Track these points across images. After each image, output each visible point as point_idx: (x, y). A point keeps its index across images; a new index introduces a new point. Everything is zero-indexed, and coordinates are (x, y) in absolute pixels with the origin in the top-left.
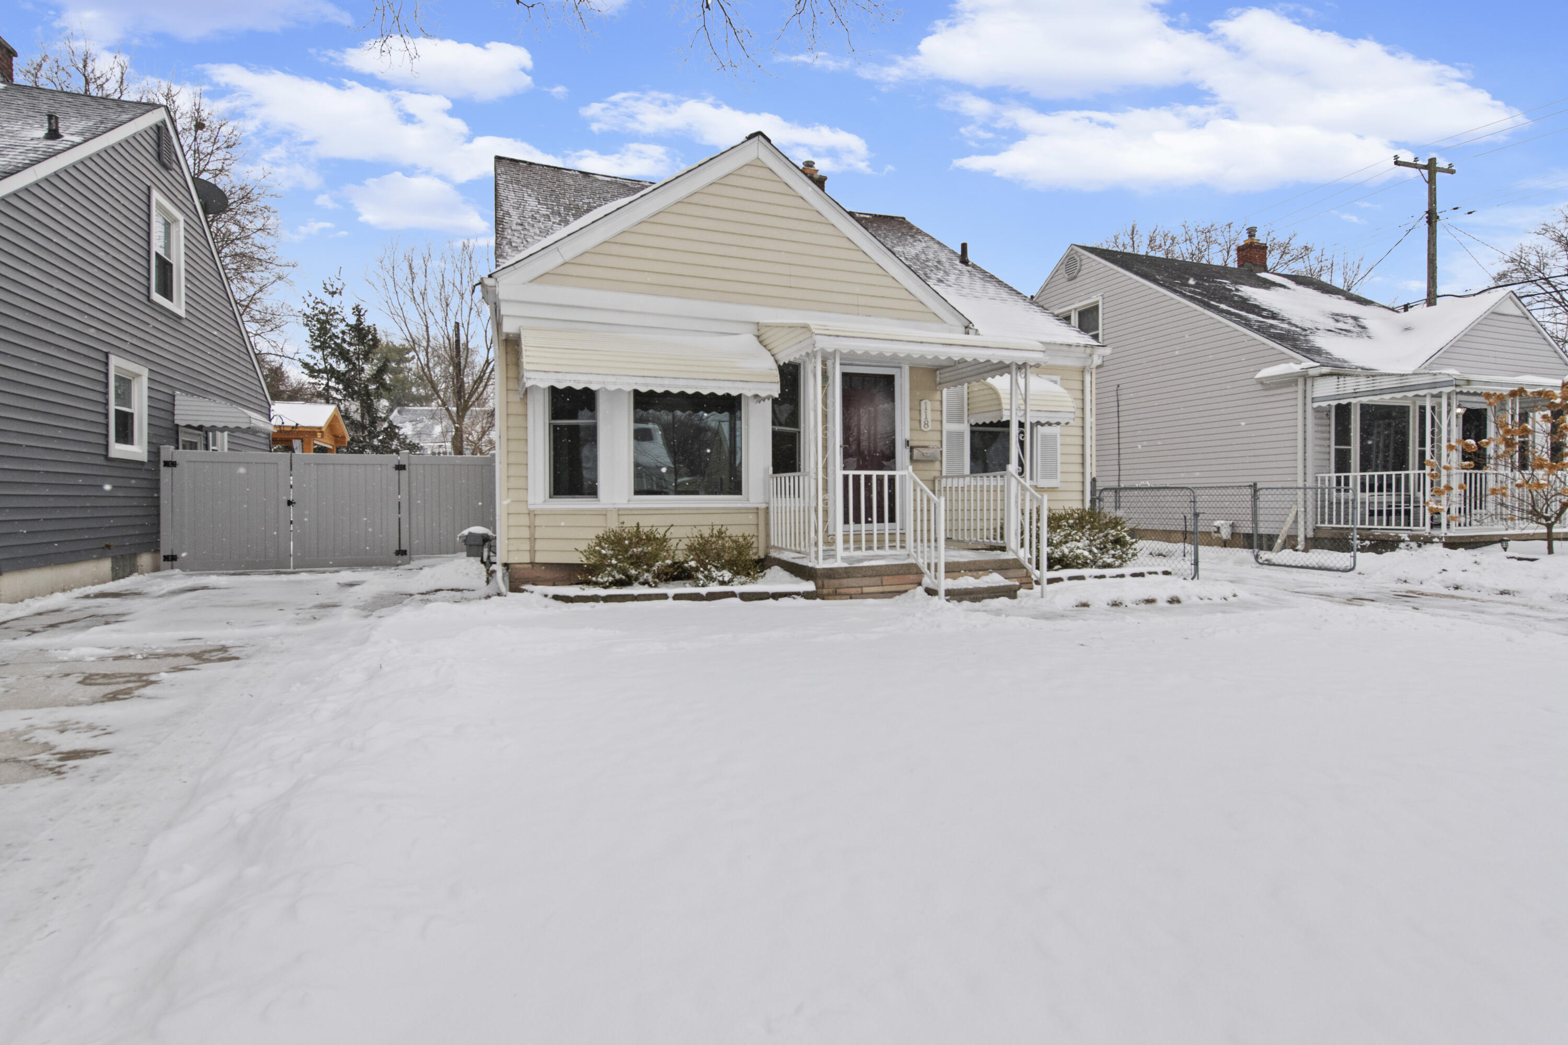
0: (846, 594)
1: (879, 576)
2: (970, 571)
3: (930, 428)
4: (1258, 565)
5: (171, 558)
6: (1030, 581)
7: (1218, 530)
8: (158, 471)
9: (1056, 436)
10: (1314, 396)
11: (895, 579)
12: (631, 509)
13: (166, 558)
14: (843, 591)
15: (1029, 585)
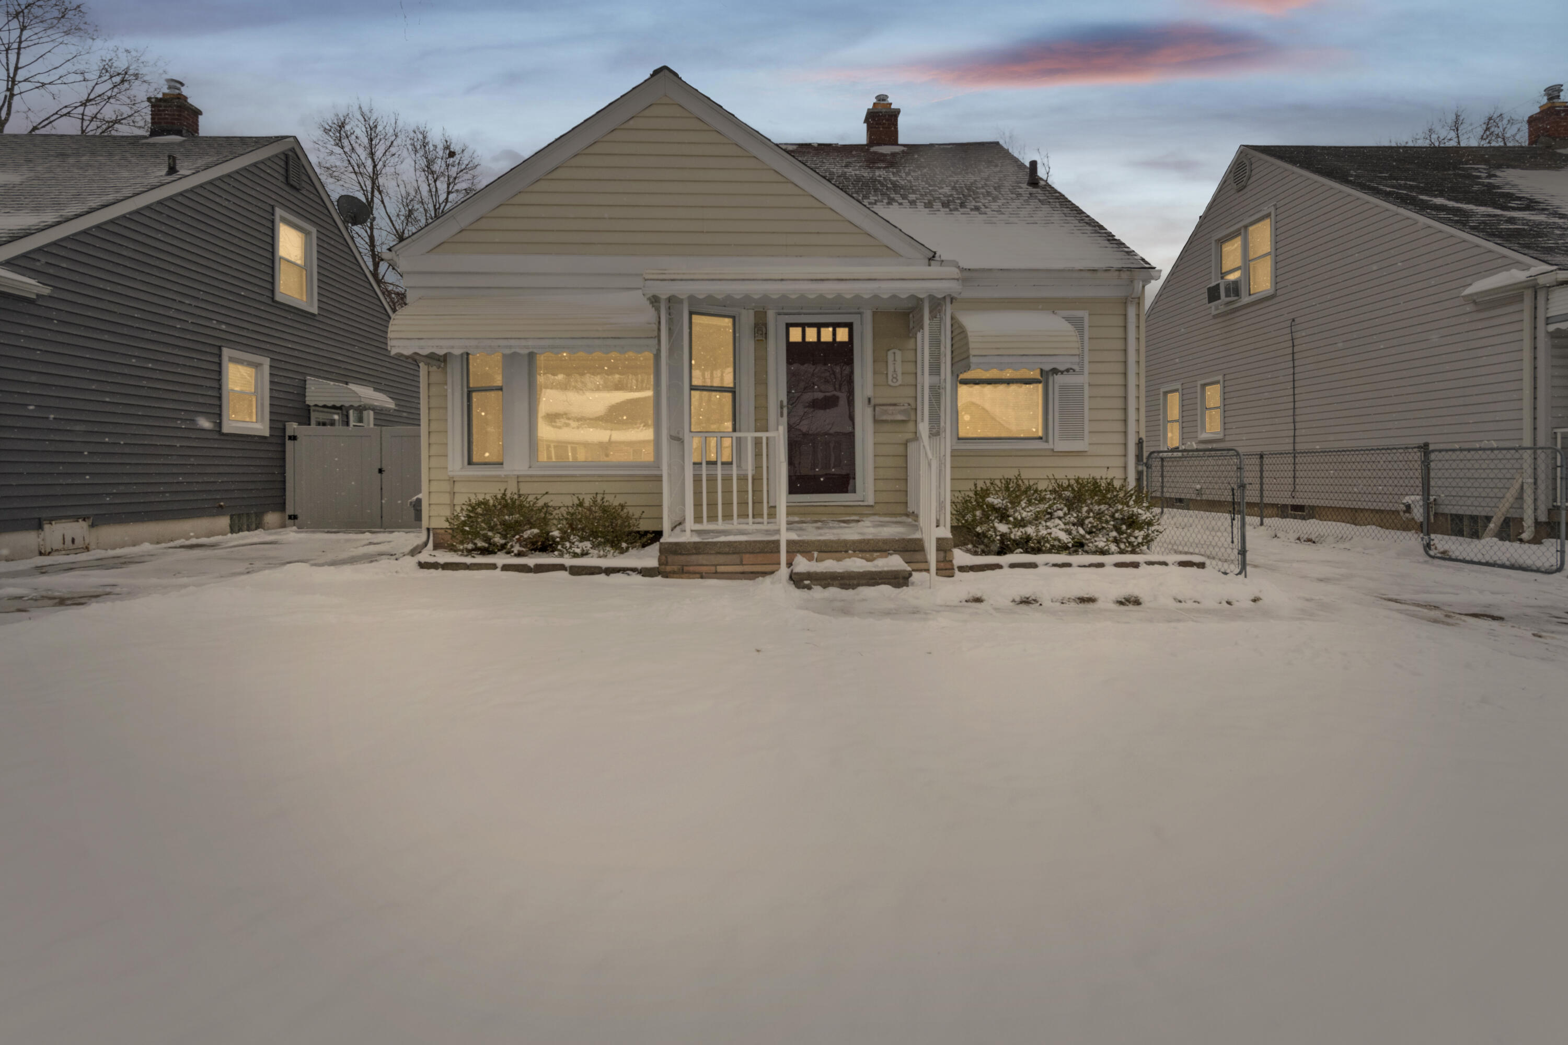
0: (695, 573)
1: (738, 553)
2: (861, 551)
3: (900, 382)
4: (1428, 558)
5: (293, 517)
6: (948, 566)
7: (1408, 508)
8: (284, 445)
9: (1082, 387)
10: (1549, 315)
11: (760, 558)
12: (531, 476)
13: (290, 517)
14: (691, 569)
15: (948, 572)
